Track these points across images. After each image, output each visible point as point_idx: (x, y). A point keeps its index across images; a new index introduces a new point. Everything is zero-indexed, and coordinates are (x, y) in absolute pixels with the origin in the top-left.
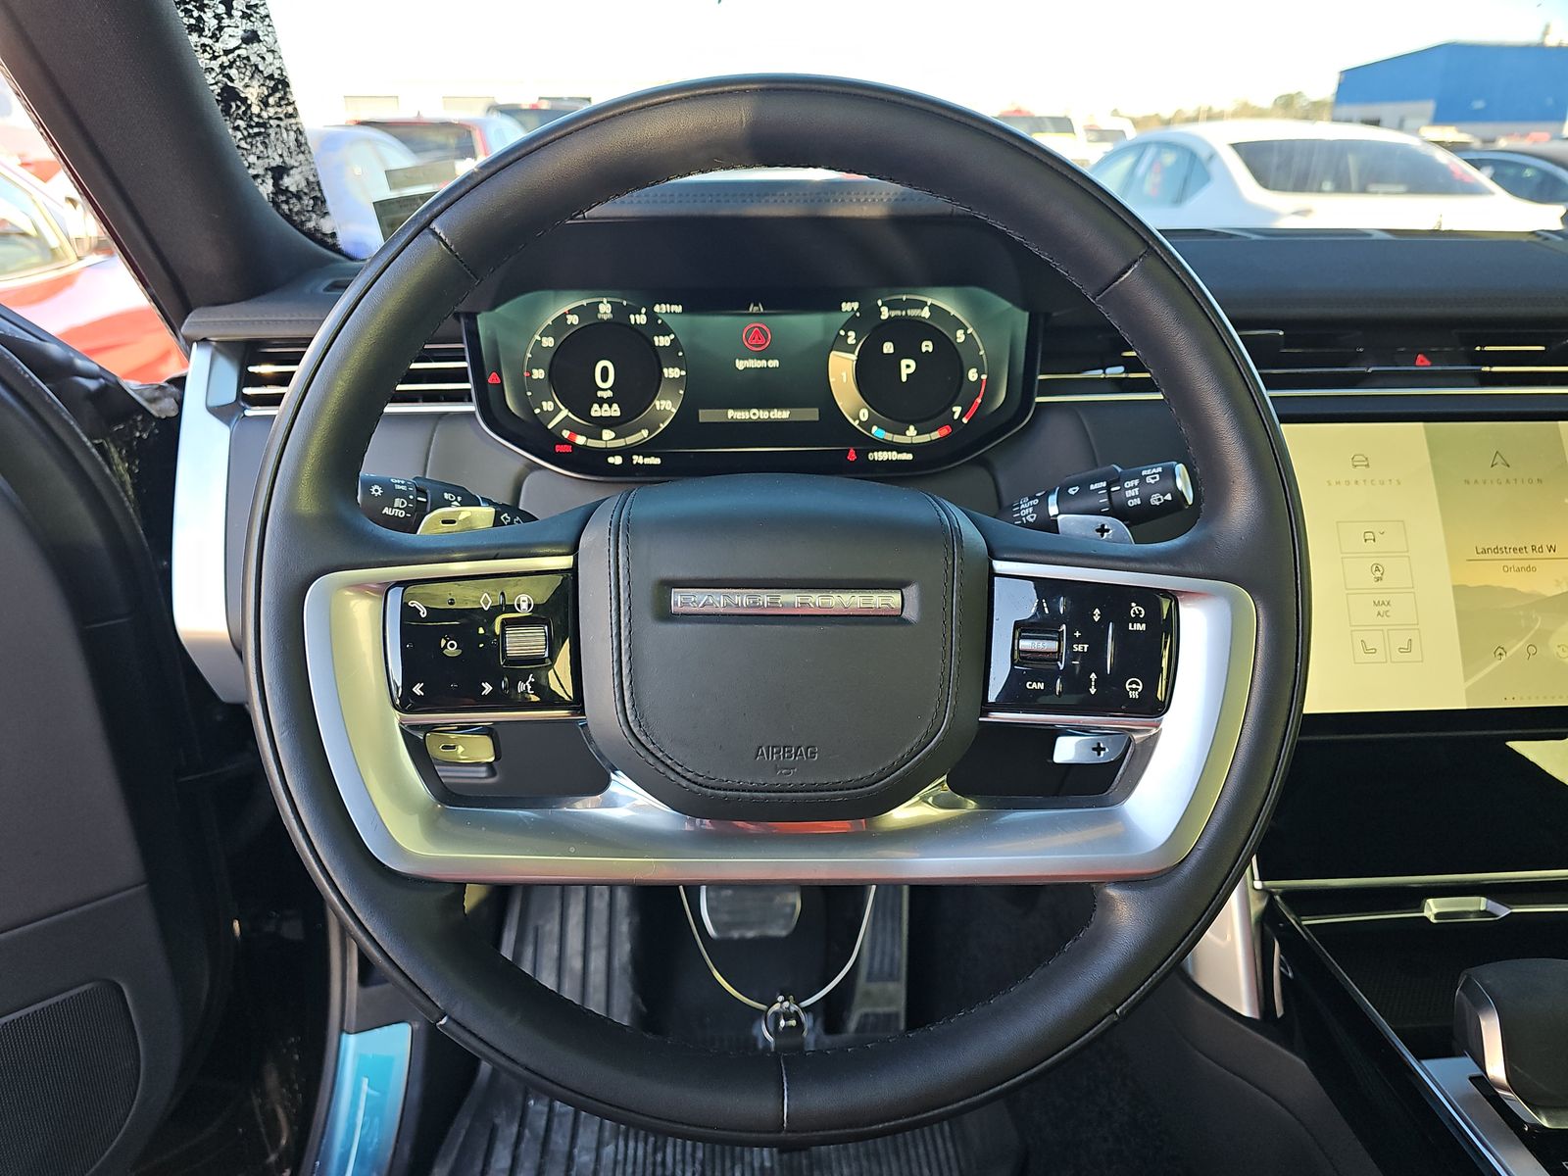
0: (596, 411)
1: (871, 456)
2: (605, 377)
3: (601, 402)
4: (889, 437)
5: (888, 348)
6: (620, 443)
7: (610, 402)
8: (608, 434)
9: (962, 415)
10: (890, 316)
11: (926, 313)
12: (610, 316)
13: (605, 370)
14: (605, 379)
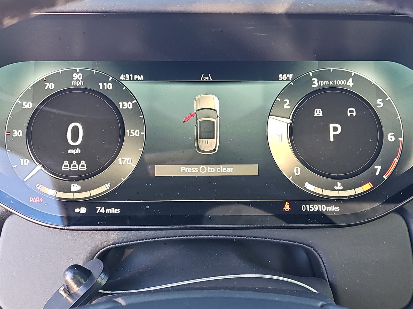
0: (66, 166)
1: (303, 208)
2: (75, 137)
3: (71, 158)
4: (318, 191)
5: (318, 113)
6: (86, 195)
7: (78, 158)
8: (75, 187)
9: (383, 172)
10: (319, 85)
11: (350, 83)
12: (81, 83)
13: (75, 130)
14: (75, 138)
